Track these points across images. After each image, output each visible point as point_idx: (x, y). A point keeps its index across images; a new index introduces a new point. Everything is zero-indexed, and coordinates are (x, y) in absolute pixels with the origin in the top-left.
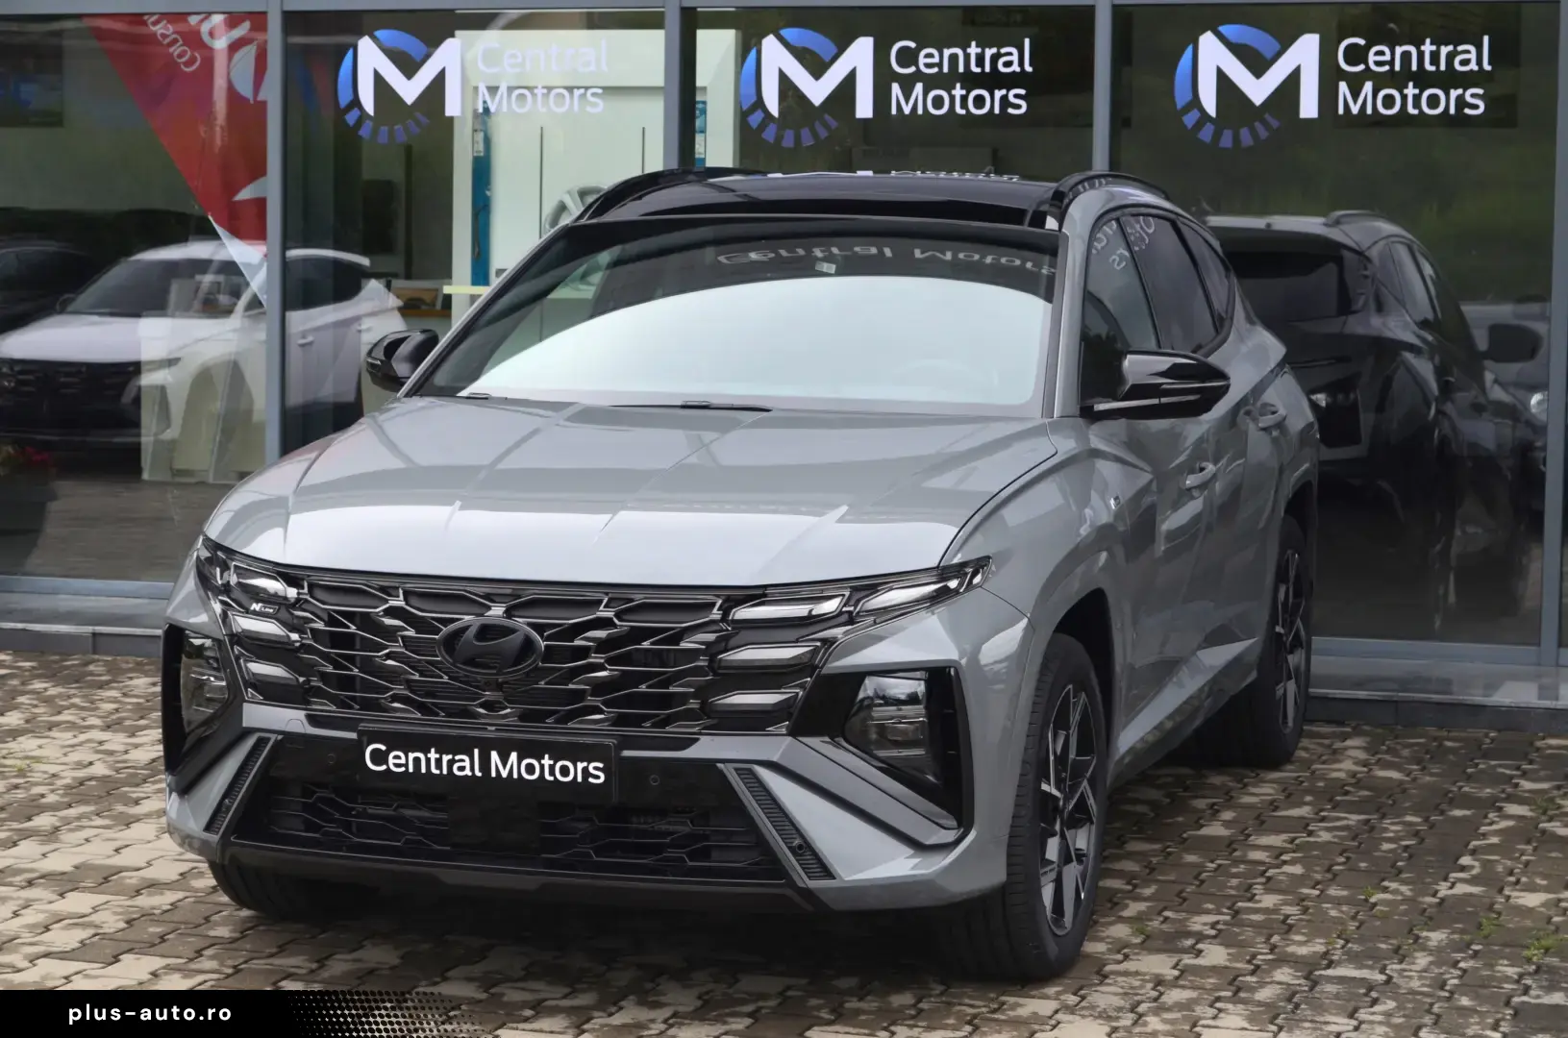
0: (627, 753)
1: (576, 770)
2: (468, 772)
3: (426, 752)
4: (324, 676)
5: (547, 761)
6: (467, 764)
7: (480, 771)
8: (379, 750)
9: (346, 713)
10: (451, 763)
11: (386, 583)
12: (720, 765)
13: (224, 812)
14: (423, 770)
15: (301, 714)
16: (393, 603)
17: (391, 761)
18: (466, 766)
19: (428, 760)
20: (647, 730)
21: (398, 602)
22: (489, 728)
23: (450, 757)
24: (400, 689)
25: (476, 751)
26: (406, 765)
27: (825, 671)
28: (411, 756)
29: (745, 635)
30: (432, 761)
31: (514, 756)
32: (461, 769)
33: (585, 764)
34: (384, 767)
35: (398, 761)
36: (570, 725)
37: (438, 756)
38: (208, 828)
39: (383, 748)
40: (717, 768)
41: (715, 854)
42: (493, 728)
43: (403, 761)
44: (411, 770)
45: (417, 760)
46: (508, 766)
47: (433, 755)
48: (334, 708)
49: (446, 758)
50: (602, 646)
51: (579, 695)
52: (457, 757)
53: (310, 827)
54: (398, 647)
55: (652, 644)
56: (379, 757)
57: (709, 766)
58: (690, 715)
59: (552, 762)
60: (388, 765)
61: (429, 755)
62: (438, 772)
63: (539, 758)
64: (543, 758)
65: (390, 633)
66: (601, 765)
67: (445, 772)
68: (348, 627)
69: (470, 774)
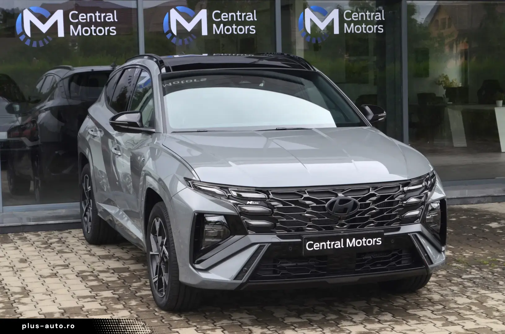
0: (385, 234)
1: (373, 241)
2: (339, 247)
3: (326, 242)
4: (282, 223)
5: (364, 240)
6: (339, 244)
7: (343, 246)
8: (311, 243)
9: (290, 233)
10: (334, 244)
11: (301, 190)
12: (409, 234)
13: (244, 272)
14: (325, 248)
15: (275, 236)
16: (305, 196)
17: (315, 246)
18: (339, 245)
19: (327, 245)
20: (385, 227)
21: (307, 195)
22: (342, 232)
23: (334, 242)
24: (310, 223)
25: (342, 240)
26: (320, 247)
27: (428, 203)
28: (321, 244)
29: (409, 195)
30: (328, 245)
31: (354, 239)
32: (337, 246)
33: (376, 239)
34: (312, 249)
35: (317, 246)
36: (365, 228)
37: (330, 243)
38: (236, 278)
39: (312, 242)
40: (408, 235)
41: (403, 262)
42: (343, 232)
43: (319, 246)
44: (321, 248)
45: (323, 245)
46: (352, 243)
47: (328, 243)
48: (287, 232)
49: (332, 243)
50: (374, 202)
51: (367, 218)
52: (336, 242)
53: (275, 272)
54: (309, 210)
55: (387, 200)
56: (311, 246)
57: (406, 234)
58: (397, 220)
59: (366, 240)
60: (313, 248)
61: (327, 243)
62: (330, 248)
63: (362, 239)
64: (363, 239)
65: (307, 206)
66: (380, 239)
67: (332, 247)
68: (291, 205)
69: (340, 247)
